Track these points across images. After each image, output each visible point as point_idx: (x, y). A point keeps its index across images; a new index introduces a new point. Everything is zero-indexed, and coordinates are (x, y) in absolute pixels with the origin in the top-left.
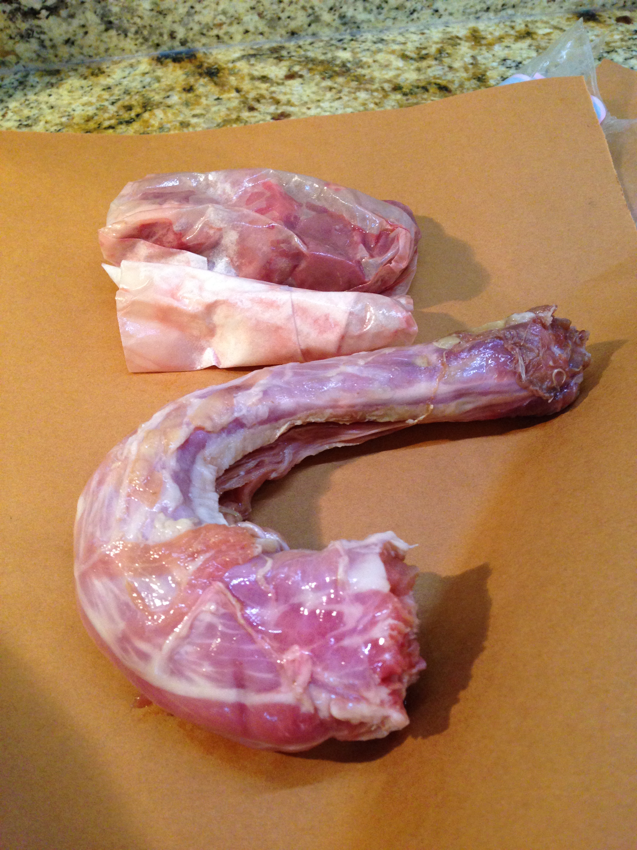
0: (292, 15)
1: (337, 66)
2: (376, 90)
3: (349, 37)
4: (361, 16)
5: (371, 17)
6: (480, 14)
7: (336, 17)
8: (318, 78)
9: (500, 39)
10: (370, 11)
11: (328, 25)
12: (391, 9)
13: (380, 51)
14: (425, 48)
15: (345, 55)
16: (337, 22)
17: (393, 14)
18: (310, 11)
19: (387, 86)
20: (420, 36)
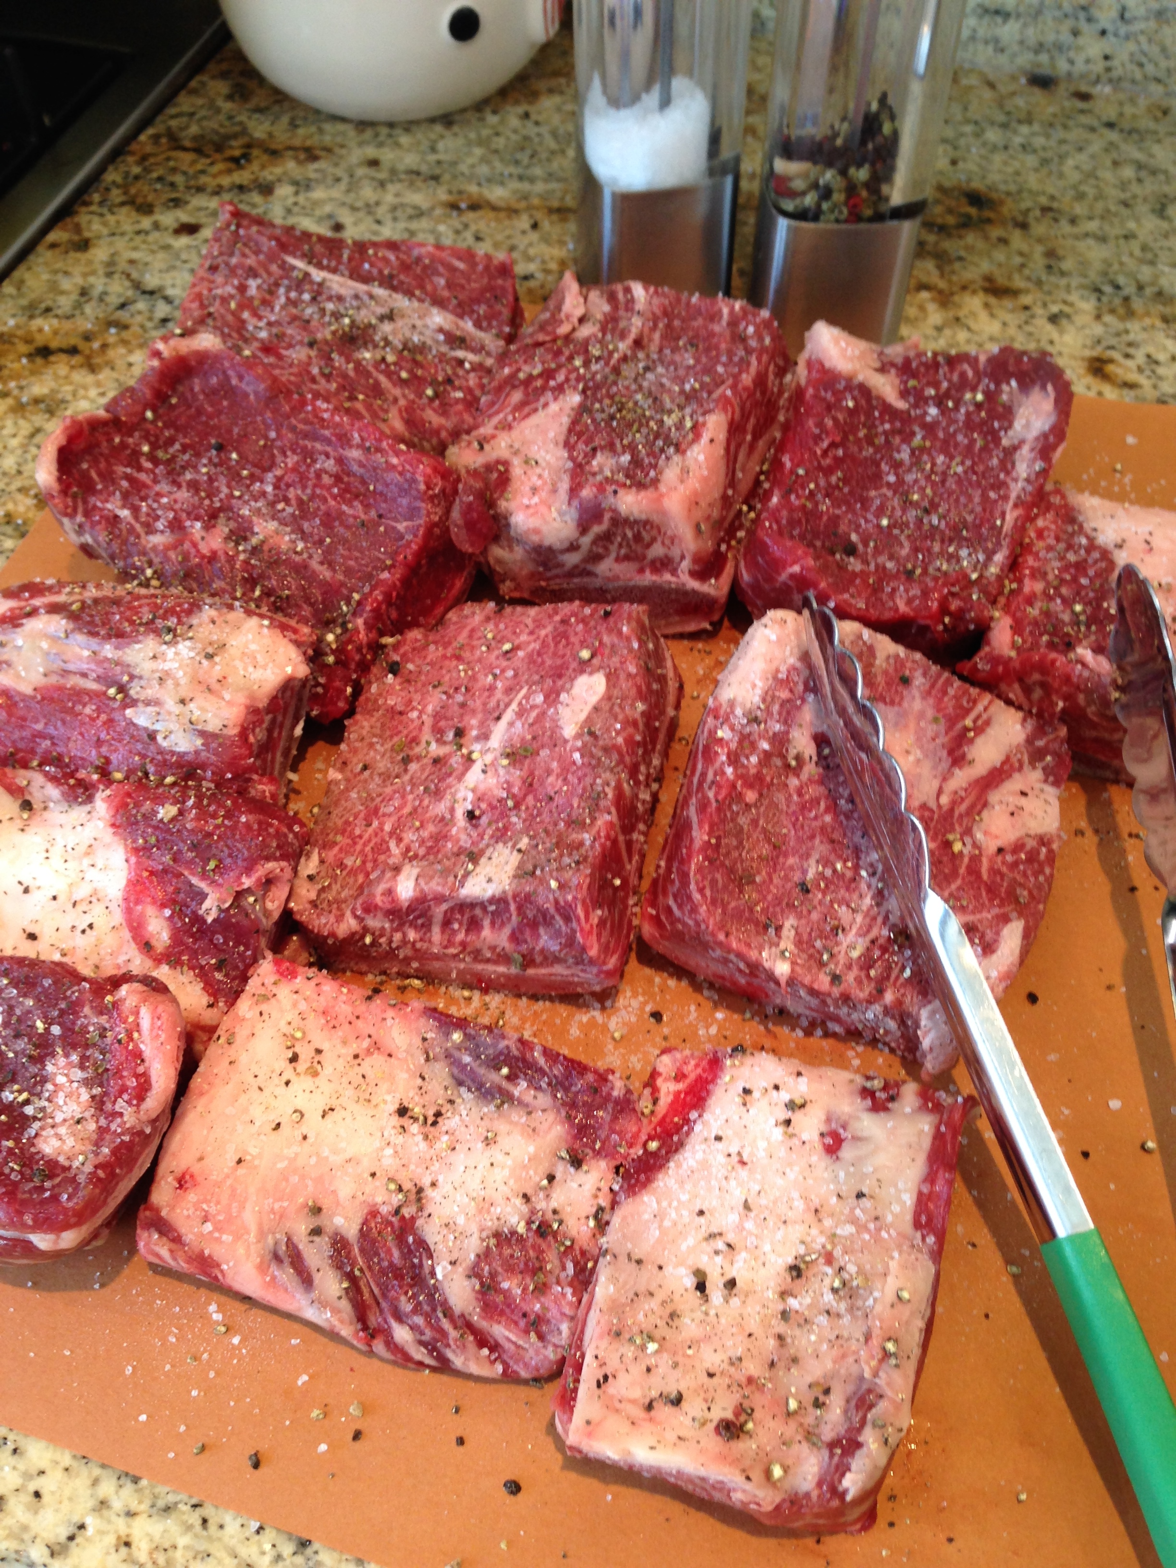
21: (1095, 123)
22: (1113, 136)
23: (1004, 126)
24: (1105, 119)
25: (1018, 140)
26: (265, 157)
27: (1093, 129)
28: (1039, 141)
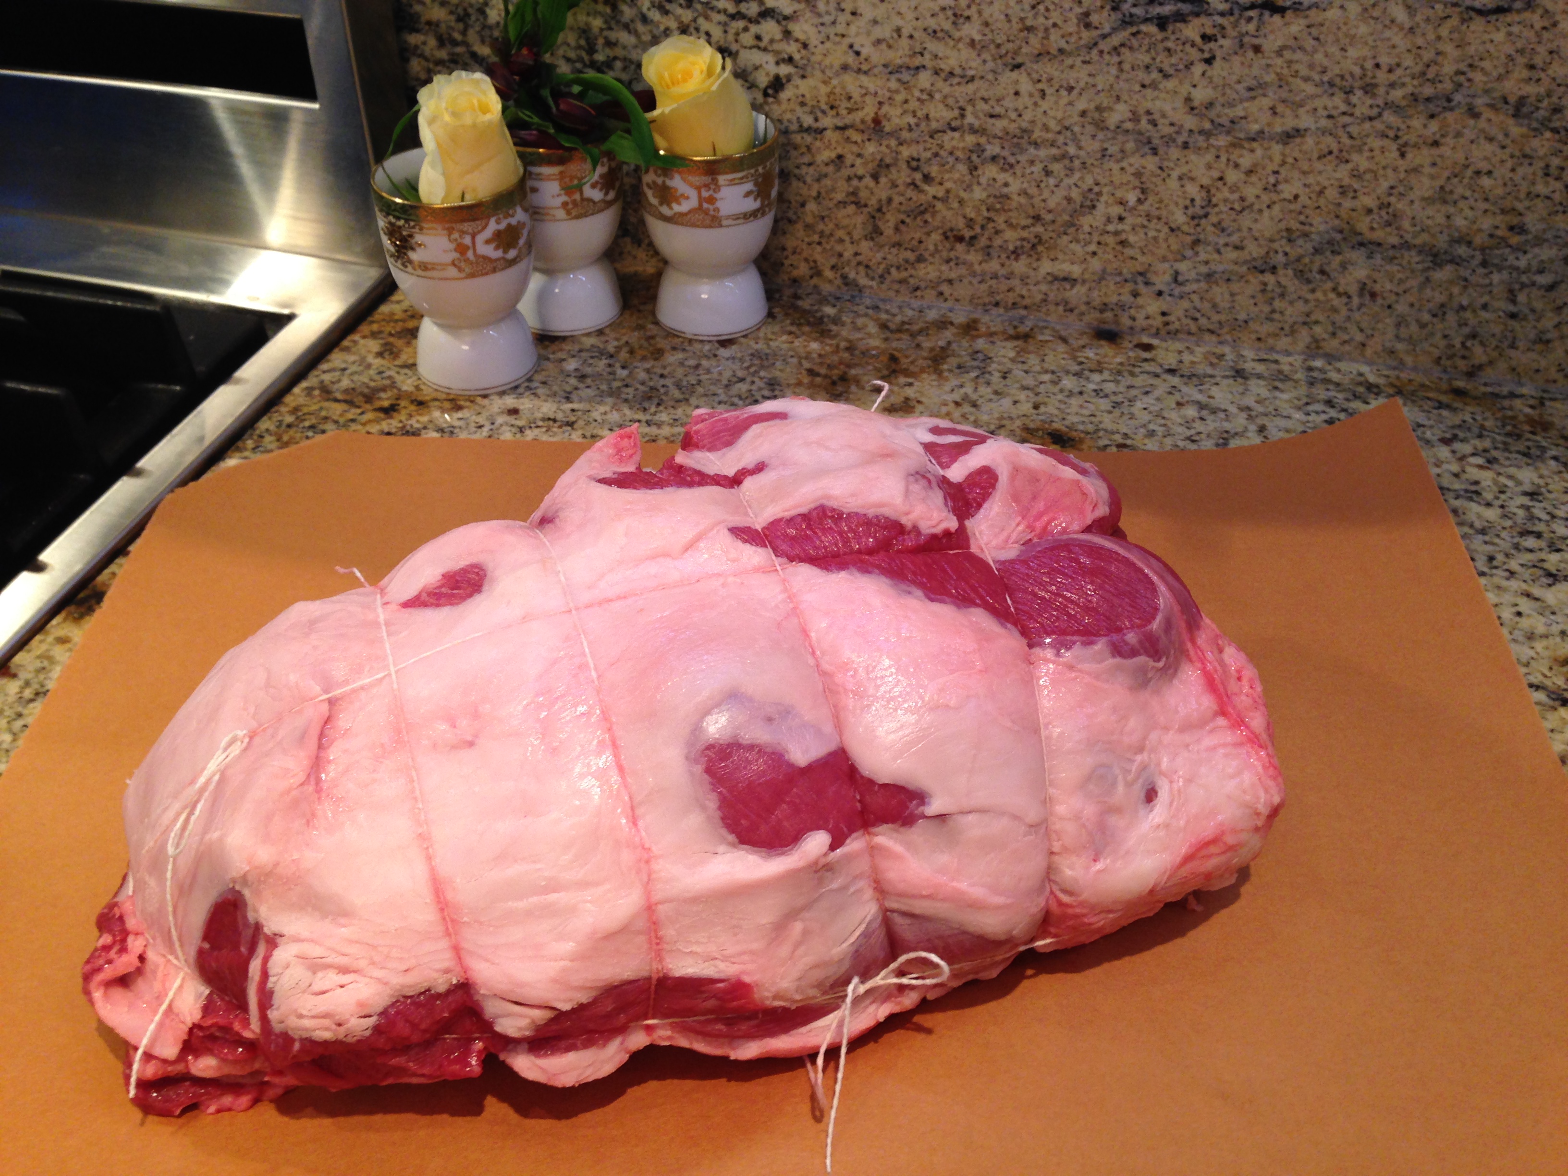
0: (795, 263)
1: (814, 317)
2: (831, 345)
3: (847, 297)
4: (863, 281)
5: (874, 284)
6: (988, 307)
7: (838, 275)
8: (788, 322)
9: (992, 334)
10: (873, 279)
11: (830, 281)
12: (893, 281)
13: (866, 315)
14: (909, 324)
15: (829, 310)
16: (839, 282)
17: (896, 286)
18: (812, 264)
19: (843, 344)
20: (916, 314)
21: (1158, 370)
22: (1175, 380)
23: (1077, 374)
24: (1167, 367)
25: (1092, 386)
26: (413, 407)
27: (1157, 376)
28: (1110, 387)
